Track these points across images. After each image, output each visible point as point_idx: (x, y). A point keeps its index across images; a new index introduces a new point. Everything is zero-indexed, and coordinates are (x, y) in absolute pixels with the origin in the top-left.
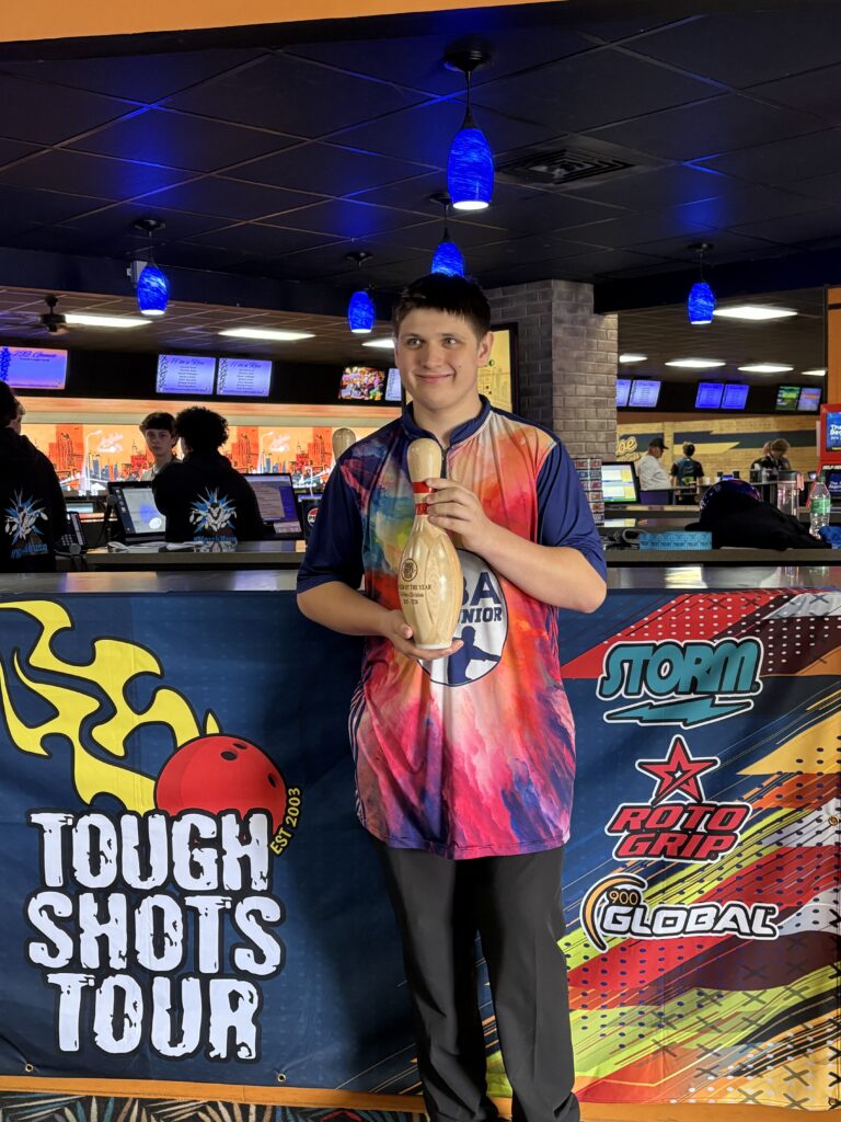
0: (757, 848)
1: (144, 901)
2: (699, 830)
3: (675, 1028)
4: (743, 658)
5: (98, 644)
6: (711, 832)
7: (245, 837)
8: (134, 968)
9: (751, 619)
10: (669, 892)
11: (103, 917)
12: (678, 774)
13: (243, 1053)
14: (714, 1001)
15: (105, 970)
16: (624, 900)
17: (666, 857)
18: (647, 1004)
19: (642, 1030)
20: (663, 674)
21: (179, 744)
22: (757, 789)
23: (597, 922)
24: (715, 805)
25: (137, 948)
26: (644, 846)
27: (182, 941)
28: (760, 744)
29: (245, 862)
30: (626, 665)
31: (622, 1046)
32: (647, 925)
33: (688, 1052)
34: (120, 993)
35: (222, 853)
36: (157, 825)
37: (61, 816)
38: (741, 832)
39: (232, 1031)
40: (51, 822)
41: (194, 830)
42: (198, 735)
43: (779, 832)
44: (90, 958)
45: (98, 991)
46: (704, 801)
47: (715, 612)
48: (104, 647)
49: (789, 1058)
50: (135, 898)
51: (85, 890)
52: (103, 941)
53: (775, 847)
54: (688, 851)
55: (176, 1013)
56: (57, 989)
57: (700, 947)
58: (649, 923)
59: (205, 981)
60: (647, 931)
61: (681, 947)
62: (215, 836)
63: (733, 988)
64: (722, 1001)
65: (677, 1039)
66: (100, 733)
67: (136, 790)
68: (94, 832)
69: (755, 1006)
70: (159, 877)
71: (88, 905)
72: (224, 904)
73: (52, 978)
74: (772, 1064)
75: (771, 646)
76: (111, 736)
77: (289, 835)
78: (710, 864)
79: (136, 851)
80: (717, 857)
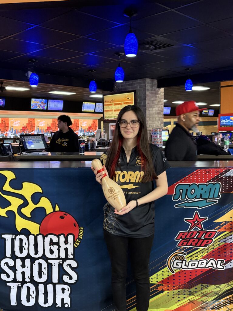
0: (218, 243)
1: (36, 261)
2: (202, 238)
3: (194, 295)
4: (215, 188)
6: (205, 239)
7: (66, 242)
8: (33, 281)
9: (218, 177)
10: (193, 256)
11: (23, 266)
12: (196, 222)
13: (66, 306)
14: (206, 288)
15: (24, 282)
16: (179, 259)
17: (192, 246)
18: (186, 288)
19: (185, 296)
20: (192, 193)
21: (47, 214)
22: (219, 226)
23: (172, 265)
24: (207, 231)
25: (34, 275)
26: (185, 243)
27: (47, 273)
28: (220, 213)
29: (66, 250)
30: (181, 191)
31: (179, 301)
32: (186, 266)
33: (198, 303)
34: (28, 288)
35: (59, 247)
36: (40, 238)
37: (11, 235)
38: (214, 239)
39: (63, 300)
40: (8, 237)
41: (51, 240)
42: (53, 211)
43: (225, 238)
44: (19, 278)
45: (22, 288)
46: (203, 230)
47: (207, 175)
48: (25, 184)
49: (228, 305)
50: (33, 260)
51: (18, 258)
52: (23, 273)
53: (224, 243)
54: (199, 244)
55: (46, 294)
56: (10, 287)
57: (201, 272)
58: (187, 265)
59: (54, 285)
60: (186, 267)
61: (196, 272)
62: (57, 242)
63: (212, 284)
64: (209, 288)
65: (195, 298)
66: (23, 210)
67: (34, 228)
68: (21, 240)
69: (218, 289)
70: (40, 254)
71: (19, 262)
72: (60, 262)
73: (8, 284)
74: (223, 306)
75: (223, 184)
76: (27, 211)
77: (80, 242)
78: (205, 248)
79: (33, 246)
80: (207, 246)
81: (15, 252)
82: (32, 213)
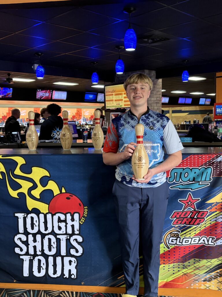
0: (210, 222)
1: (46, 237)
2: (195, 217)
3: (188, 269)
4: (207, 172)
5: (33, 168)
6: (198, 218)
7: (73, 220)
8: (43, 254)
9: (209, 162)
10: (187, 234)
11: (35, 241)
12: (190, 203)
13: (73, 277)
14: (198, 262)
15: (35, 255)
16: (174, 236)
17: (186, 224)
18: (180, 263)
19: (179, 269)
20: (186, 176)
21: (55, 195)
22: (210, 207)
23: (167, 242)
24: (199, 211)
25: (44, 249)
26: (180, 222)
27: (56, 247)
28: (211, 195)
29: (73, 226)
30: (176, 174)
31: (174, 273)
33: (191, 275)
34: (39, 261)
35: (66, 224)
36: (49, 216)
37: (23, 214)
38: (206, 218)
39: (70, 271)
40: (20, 216)
41: (59, 218)
43: (216, 218)
44: (31, 252)
45: (34, 260)
46: (196, 210)
47: (200, 160)
48: (34, 169)
49: (218, 278)
51: (30, 234)
52: (35, 247)
53: (215, 222)
54: (192, 223)
55: (55, 266)
56: (23, 260)
57: (195, 248)
58: (181, 242)
59: (63, 257)
60: (181, 244)
61: (189, 248)
62: (65, 219)
63: (203, 258)
64: (201, 262)
65: (188, 272)
66: (33, 192)
67: (44, 207)
68: (32, 218)
69: (209, 263)
70: (50, 230)
71: (31, 238)
72: (67, 237)
73: (21, 257)
74: (214, 279)
75: (215, 169)
76: (36, 193)
77: (85, 219)
78: (197, 226)
79: (43, 224)
80: (199, 225)
81: (27, 229)
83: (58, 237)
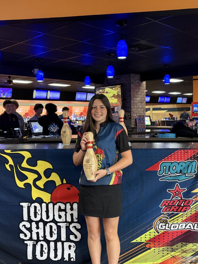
0: (195, 209)
1: (47, 224)
2: (182, 205)
3: (176, 252)
4: (192, 165)
6: (184, 206)
7: (72, 209)
8: (45, 240)
9: (194, 156)
10: (174, 220)
11: (38, 228)
12: (177, 193)
13: (72, 260)
14: (185, 246)
15: (38, 240)
16: (163, 222)
17: (174, 212)
18: (169, 246)
19: (168, 252)
20: (174, 169)
21: (57, 186)
22: (195, 196)
23: (157, 227)
24: (185, 200)
25: (46, 235)
26: (168, 209)
27: (57, 233)
28: (196, 185)
29: (72, 215)
30: (165, 167)
31: (163, 256)
33: (179, 258)
34: (42, 246)
35: (66, 213)
36: (51, 206)
37: (27, 204)
38: (192, 206)
39: (69, 255)
40: (25, 205)
41: (60, 207)
42: (61, 184)
44: (35, 237)
45: (37, 245)
46: (183, 199)
47: (186, 154)
48: (39, 162)
50: (45, 223)
51: (33, 221)
52: (38, 233)
54: (179, 210)
55: (56, 250)
56: (27, 245)
57: (182, 233)
58: (170, 227)
59: (63, 243)
60: (169, 229)
61: (177, 233)
62: (65, 208)
63: (190, 242)
64: (187, 246)
65: (177, 254)
66: (38, 183)
67: (46, 197)
68: (35, 207)
69: (195, 247)
70: (51, 218)
71: (34, 225)
72: (67, 225)
73: (26, 242)
76: (40, 184)
78: (184, 213)
79: (45, 212)
80: (186, 212)
81: (31, 217)
82: (44, 185)
83: (58, 224)
